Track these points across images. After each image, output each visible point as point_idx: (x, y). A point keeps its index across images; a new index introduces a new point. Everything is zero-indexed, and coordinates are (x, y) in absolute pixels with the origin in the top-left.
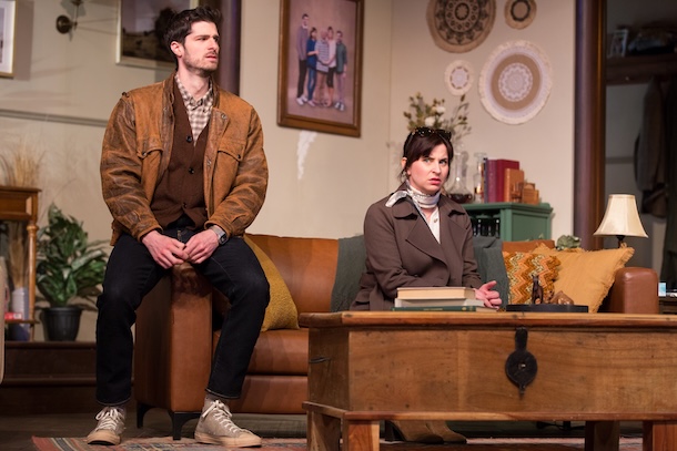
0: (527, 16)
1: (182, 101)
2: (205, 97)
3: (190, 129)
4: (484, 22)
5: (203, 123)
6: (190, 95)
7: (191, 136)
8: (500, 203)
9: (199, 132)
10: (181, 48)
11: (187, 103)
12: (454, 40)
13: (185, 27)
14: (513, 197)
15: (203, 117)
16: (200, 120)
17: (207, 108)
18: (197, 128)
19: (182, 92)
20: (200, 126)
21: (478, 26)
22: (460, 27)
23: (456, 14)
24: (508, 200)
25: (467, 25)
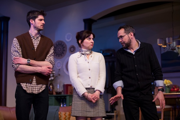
0: (74, 51)
1: (31, 38)
2: (38, 36)
3: (33, 46)
4: (64, 52)
5: (38, 44)
6: (33, 35)
7: (34, 48)
8: (67, 95)
9: (37, 46)
10: (33, 21)
11: (32, 38)
12: (58, 56)
13: (36, 15)
14: (70, 93)
15: (38, 42)
16: (37, 43)
17: (39, 39)
18: (36, 45)
19: (31, 35)
20: (37, 44)
21: (63, 53)
22: (59, 53)
23: (58, 50)
24: (69, 94)
25: (60, 53)
